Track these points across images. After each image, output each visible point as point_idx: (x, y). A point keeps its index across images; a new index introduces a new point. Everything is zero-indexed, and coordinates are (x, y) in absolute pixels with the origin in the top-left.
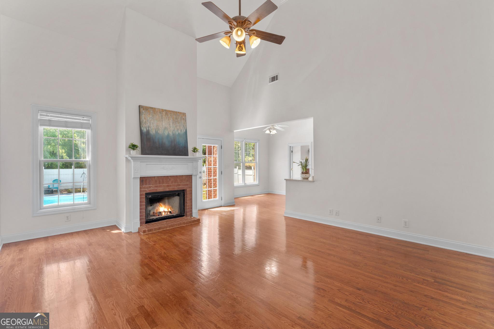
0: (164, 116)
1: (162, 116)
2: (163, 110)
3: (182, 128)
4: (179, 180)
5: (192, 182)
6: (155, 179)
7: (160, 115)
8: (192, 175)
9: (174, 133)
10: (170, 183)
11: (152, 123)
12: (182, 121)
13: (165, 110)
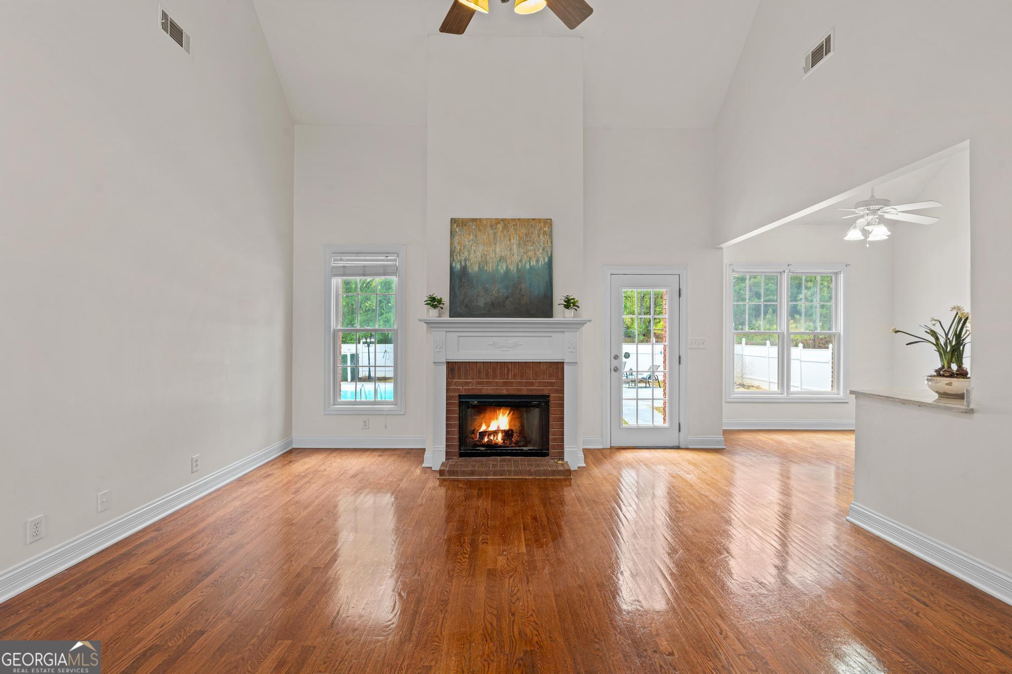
0: (499, 234)
1: (495, 234)
2: (498, 221)
3: (542, 254)
4: (532, 372)
5: (563, 379)
6: (477, 366)
7: (491, 232)
8: (563, 362)
9: (519, 267)
10: (510, 378)
11: (472, 251)
12: (541, 237)
13: (502, 221)
